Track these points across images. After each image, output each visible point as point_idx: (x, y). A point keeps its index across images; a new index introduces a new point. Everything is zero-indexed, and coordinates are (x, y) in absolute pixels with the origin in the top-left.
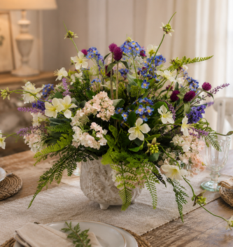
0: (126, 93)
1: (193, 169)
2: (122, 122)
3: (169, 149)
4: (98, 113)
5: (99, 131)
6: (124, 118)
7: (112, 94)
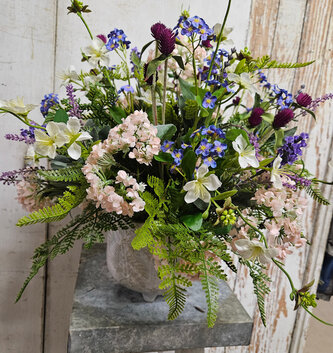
0: (177, 112)
1: (287, 244)
2: (173, 167)
3: (247, 210)
4: (131, 149)
5: (131, 186)
6: (176, 161)
7: (155, 113)
